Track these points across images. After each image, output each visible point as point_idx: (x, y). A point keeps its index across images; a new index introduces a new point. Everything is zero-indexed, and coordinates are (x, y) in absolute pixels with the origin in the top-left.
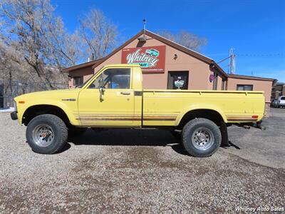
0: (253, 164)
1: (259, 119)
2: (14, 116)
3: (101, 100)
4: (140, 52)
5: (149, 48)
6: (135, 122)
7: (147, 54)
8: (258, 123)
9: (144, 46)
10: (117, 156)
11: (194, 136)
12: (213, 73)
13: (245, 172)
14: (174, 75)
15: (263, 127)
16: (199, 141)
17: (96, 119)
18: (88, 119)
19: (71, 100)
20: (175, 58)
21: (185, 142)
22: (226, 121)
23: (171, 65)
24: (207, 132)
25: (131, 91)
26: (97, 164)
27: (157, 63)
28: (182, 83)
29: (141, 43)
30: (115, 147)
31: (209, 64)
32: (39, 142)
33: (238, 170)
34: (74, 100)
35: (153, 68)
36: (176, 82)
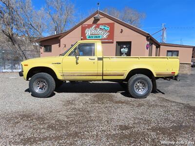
0: (171, 102)
1: (176, 74)
2: (21, 74)
3: (77, 63)
4: (95, 27)
5: (102, 24)
6: (98, 77)
7: (101, 29)
8: (176, 76)
9: (99, 22)
10: (87, 98)
11: (135, 85)
12: (148, 43)
13: (166, 105)
14: (120, 44)
15: (178, 79)
16: (138, 88)
17: (74, 75)
18: (68, 76)
19: (57, 63)
20: (121, 32)
21: (130, 89)
22: (155, 76)
23: (119, 37)
24: (143, 82)
25: (96, 58)
26: (77, 102)
27: (108, 36)
28: (126, 50)
29: (96, 20)
30: (84, 94)
31: (145, 36)
32: (37, 90)
33: (162, 104)
34: (60, 63)
35: (105, 39)
36: (122, 50)
